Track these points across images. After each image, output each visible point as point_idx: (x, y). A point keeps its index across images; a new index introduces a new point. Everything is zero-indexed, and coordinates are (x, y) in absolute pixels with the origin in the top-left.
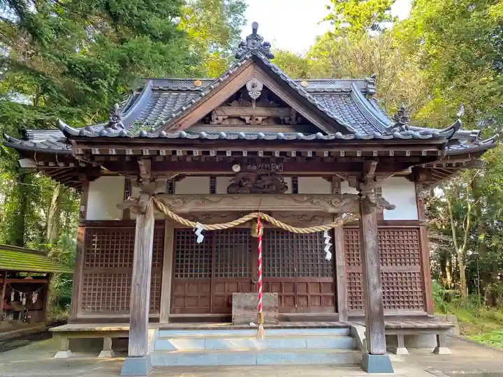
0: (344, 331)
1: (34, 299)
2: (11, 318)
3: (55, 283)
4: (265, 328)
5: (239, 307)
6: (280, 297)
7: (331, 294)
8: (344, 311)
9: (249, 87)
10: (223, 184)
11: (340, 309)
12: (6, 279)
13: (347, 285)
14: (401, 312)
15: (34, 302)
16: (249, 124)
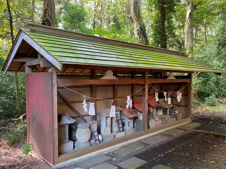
1: (179, 97)
2: (161, 113)
3: (195, 80)
12: (147, 79)
15: (179, 100)
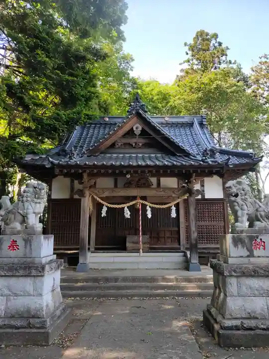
0: (182, 254)
4: (143, 252)
5: (130, 242)
6: (150, 237)
7: (177, 236)
8: (183, 245)
9: (134, 129)
10: (121, 181)
11: (181, 244)
13: (185, 232)
14: (213, 246)
16: (135, 147)
